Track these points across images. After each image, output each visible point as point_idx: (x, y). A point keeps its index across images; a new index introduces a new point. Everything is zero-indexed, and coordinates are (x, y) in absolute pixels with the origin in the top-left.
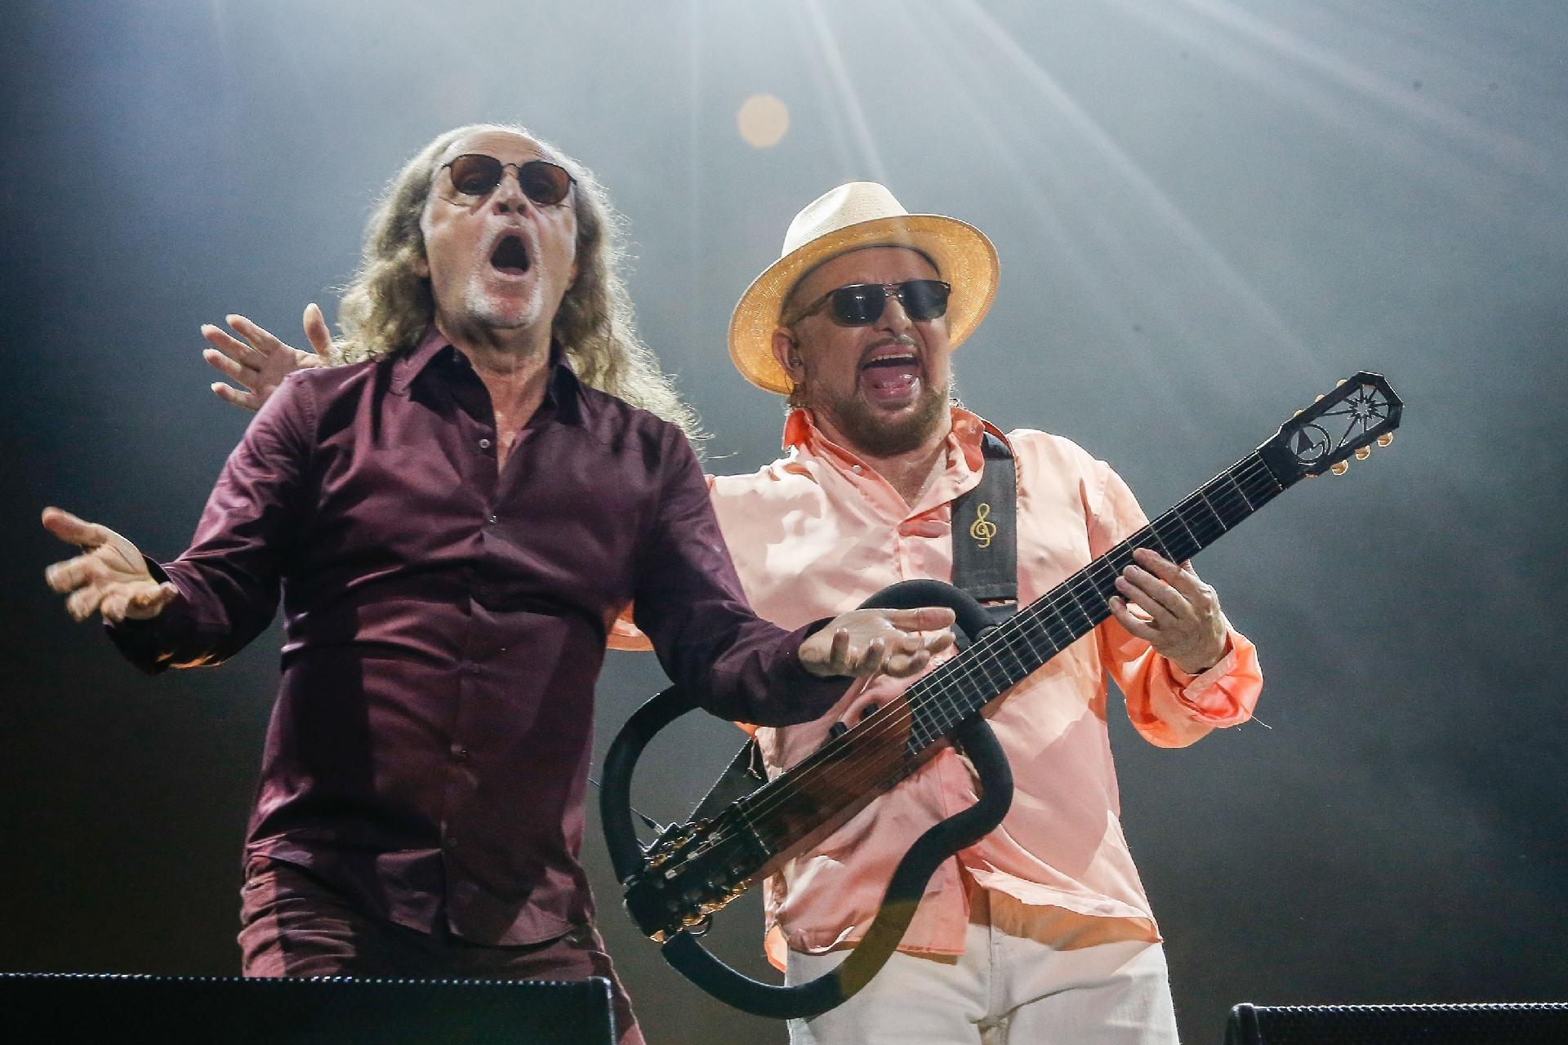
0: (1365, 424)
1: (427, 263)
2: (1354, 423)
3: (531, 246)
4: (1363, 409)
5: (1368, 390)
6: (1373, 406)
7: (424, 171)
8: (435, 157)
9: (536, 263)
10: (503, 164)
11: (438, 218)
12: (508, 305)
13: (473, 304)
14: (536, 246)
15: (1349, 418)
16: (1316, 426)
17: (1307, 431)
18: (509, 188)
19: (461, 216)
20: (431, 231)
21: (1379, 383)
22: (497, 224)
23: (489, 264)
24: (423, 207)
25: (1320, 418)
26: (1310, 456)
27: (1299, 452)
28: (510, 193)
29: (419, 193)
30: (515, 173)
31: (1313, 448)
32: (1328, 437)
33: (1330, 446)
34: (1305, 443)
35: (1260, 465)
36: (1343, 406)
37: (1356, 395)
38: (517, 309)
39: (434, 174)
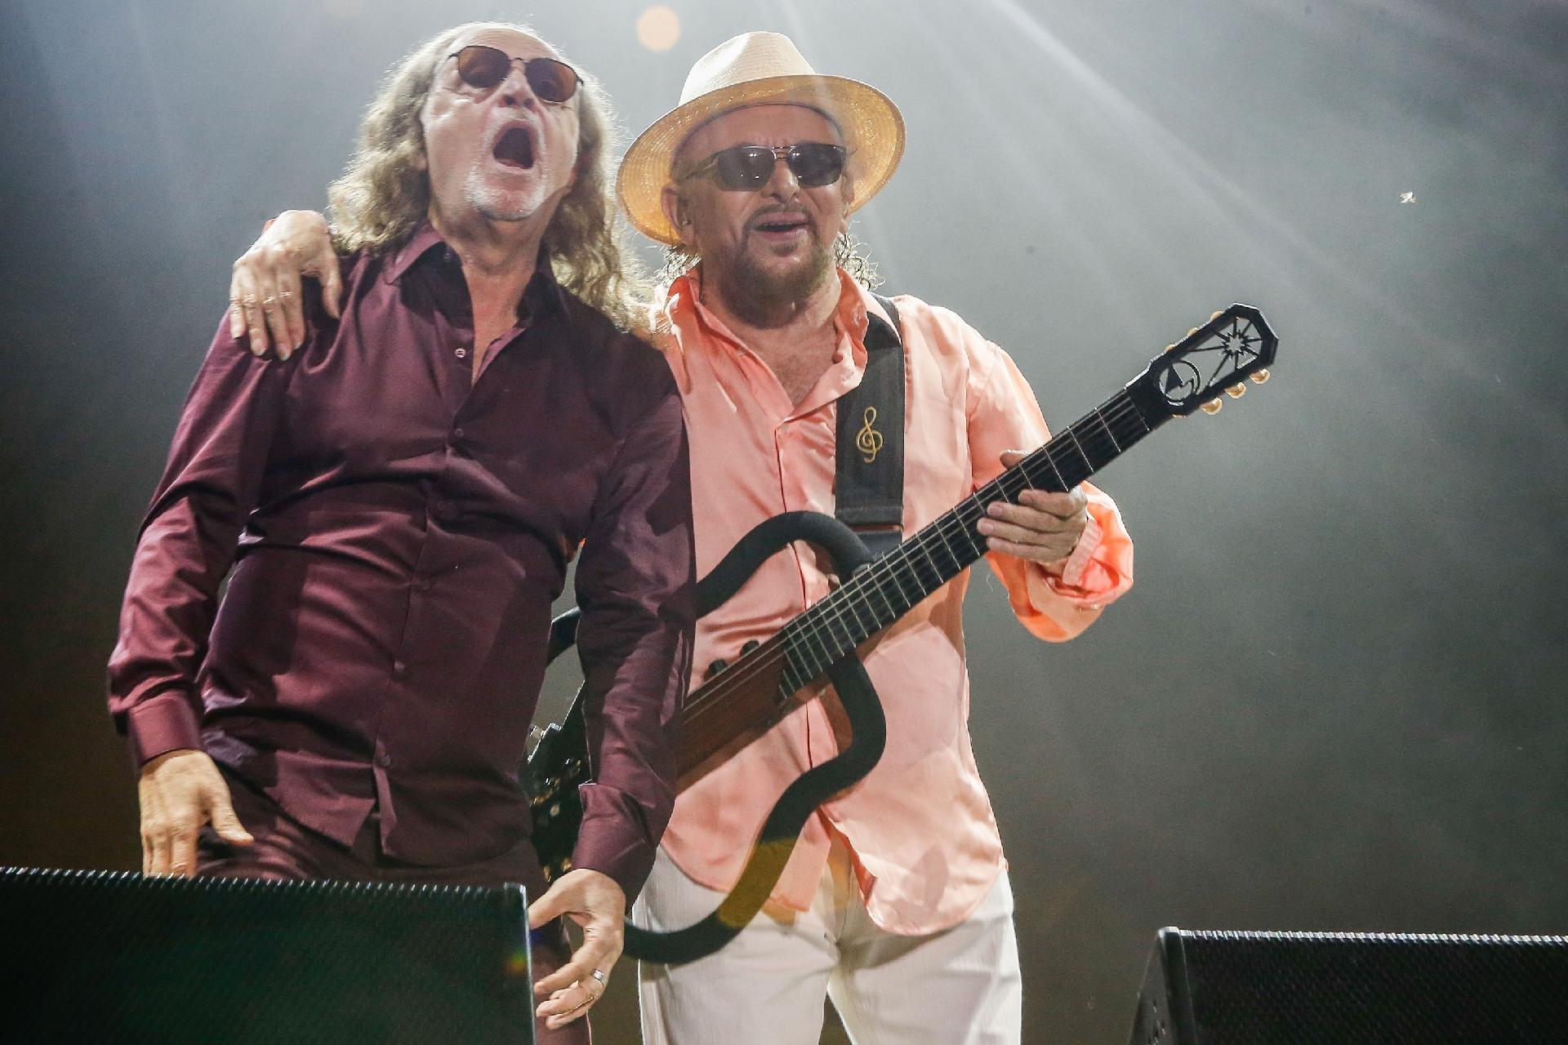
0: (1236, 362)
1: (426, 155)
2: (1224, 360)
3: (537, 142)
4: (1235, 344)
5: (1242, 323)
6: (1246, 341)
7: (428, 64)
8: (439, 51)
9: (540, 159)
10: (511, 58)
11: (440, 109)
12: (509, 197)
13: (473, 195)
14: (542, 140)
15: (1220, 354)
16: (1185, 362)
17: (1176, 366)
18: (515, 82)
19: (464, 108)
20: (432, 123)
21: (1254, 317)
22: (502, 116)
23: (491, 156)
24: (426, 100)
25: (1192, 354)
26: (1178, 395)
27: (1167, 392)
28: (517, 86)
29: (421, 86)
30: (523, 68)
31: (1181, 386)
32: (1197, 374)
33: (1199, 384)
34: (1174, 382)
35: (1129, 404)
36: (1215, 341)
37: (1228, 330)
38: (517, 202)
39: (437, 68)
